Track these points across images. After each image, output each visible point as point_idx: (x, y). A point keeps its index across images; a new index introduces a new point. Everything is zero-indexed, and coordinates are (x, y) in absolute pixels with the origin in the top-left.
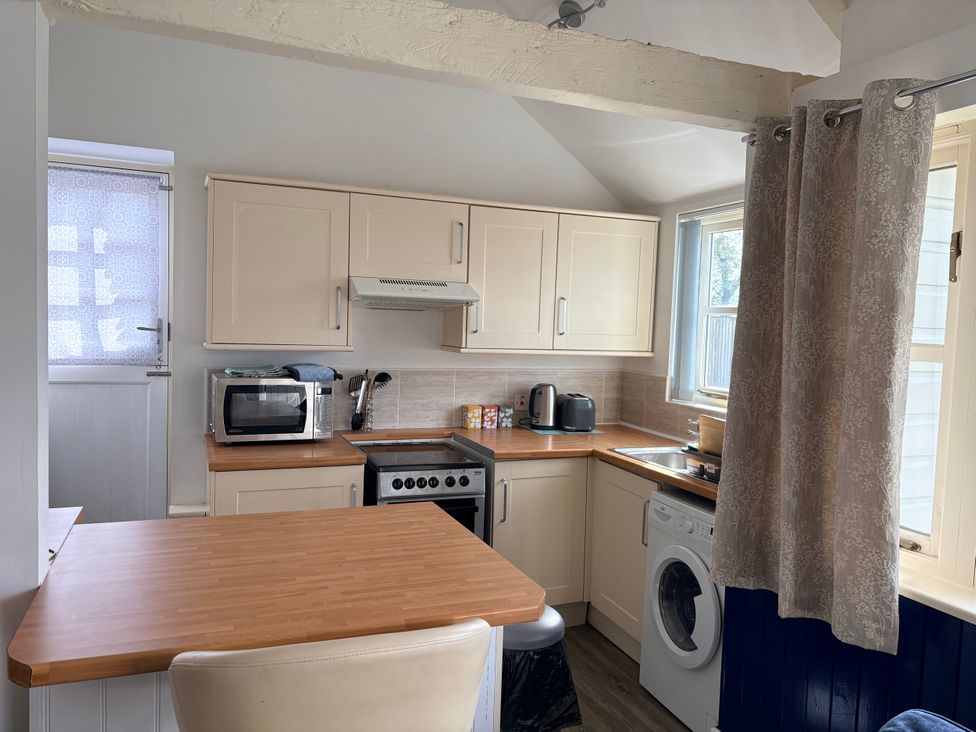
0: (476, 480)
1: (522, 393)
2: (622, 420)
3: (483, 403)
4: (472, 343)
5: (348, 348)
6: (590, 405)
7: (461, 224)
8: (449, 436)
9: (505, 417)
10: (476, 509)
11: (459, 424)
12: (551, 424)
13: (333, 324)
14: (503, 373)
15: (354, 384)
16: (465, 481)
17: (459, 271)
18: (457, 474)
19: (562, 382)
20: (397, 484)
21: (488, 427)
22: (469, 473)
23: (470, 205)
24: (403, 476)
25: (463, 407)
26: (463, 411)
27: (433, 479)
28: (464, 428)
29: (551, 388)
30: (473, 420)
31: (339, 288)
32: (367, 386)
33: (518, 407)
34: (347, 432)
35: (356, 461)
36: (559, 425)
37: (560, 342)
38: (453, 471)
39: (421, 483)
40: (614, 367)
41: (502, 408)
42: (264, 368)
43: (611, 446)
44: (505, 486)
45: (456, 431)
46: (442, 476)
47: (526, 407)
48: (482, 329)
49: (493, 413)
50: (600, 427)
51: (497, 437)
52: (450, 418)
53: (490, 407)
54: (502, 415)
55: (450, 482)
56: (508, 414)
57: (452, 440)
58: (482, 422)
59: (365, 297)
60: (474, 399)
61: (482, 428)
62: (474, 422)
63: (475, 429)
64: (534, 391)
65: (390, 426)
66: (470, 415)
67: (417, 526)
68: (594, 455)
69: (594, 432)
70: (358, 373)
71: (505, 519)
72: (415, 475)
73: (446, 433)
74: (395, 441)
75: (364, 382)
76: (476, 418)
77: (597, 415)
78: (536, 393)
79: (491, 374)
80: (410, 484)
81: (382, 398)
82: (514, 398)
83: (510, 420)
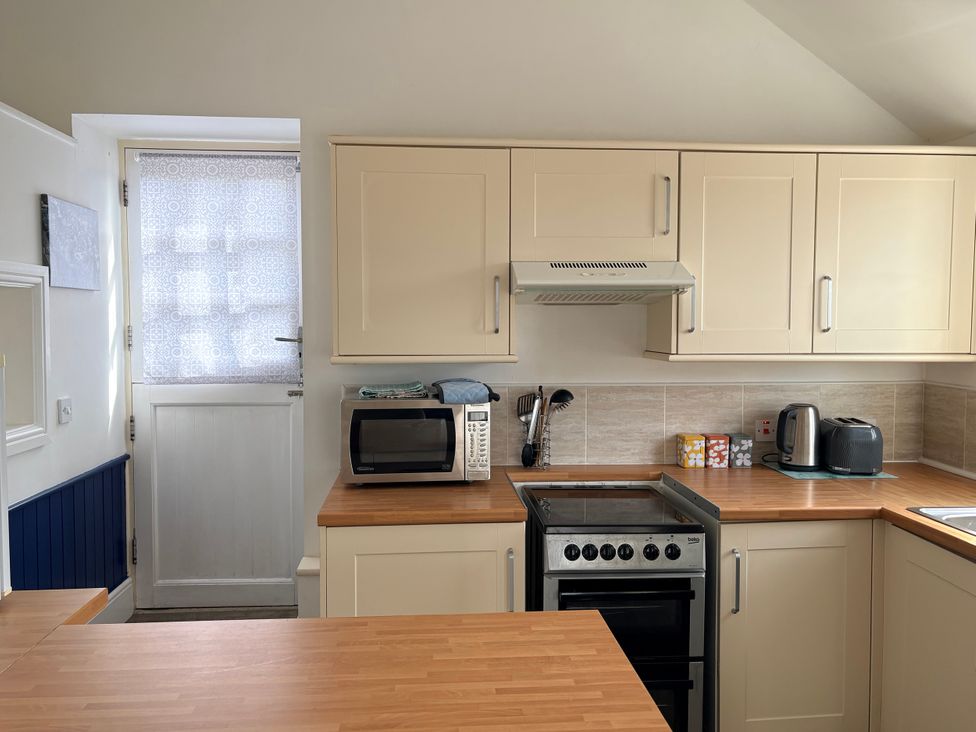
0: (692, 551)
1: (765, 417)
2: (925, 456)
3: (707, 431)
4: (687, 347)
5: (510, 358)
6: (874, 435)
7: (668, 179)
8: (657, 478)
9: (740, 451)
10: (692, 595)
11: (674, 462)
12: (811, 462)
13: (490, 327)
14: (736, 388)
15: (524, 404)
16: (673, 552)
17: (666, 247)
18: (661, 542)
19: (827, 400)
20: (571, 553)
21: (716, 466)
22: (681, 540)
23: (680, 151)
24: (580, 541)
25: (677, 436)
26: (678, 441)
27: (624, 547)
28: (679, 466)
29: (811, 410)
30: (692, 456)
31: (497, 278)
32: (542, 408)
33: (760, 437)
35: (512, 517)
36: (823, 465)
37: (823, 343)
38: (654, 536)
39: (608, 553)
40: (910, 378)
41: (735, 439)
42: (403, 386)
43: (915, 503)
44: (738, 560)
45: (668, 472)
46: (638, 543)
47: (773, 436)
48: (701, 325)
49: (721, 446)
50: (893, 468)
51: (729, 482)
52: (658, 451)
53: (717, 437)
54: (735, 449)
55: (651, 553)
56: (745, 448)
57: (661, 483)
58: (707, 458)
59: (529, 288)
60: (693, 423)
61: (706, 466)
62: (694, 458)
63: (695, 468)
64: (783, 414)
65: (574, 461)
66: (688, 449)
67: (554, 670)
68: (883, 515)
69: (881, 475)
70: (530, 390)
71: (737, 610)
72: (598, 541)
73: (653, 473)
74: (580, 484)
75: (537, 402)
76: (696, 452)
77: (886, 449)
78: (788, 418)
79: (720, 390)
80: (590, 553)
81: (561, 423)
82: (753, 423)
83: (748, 456)
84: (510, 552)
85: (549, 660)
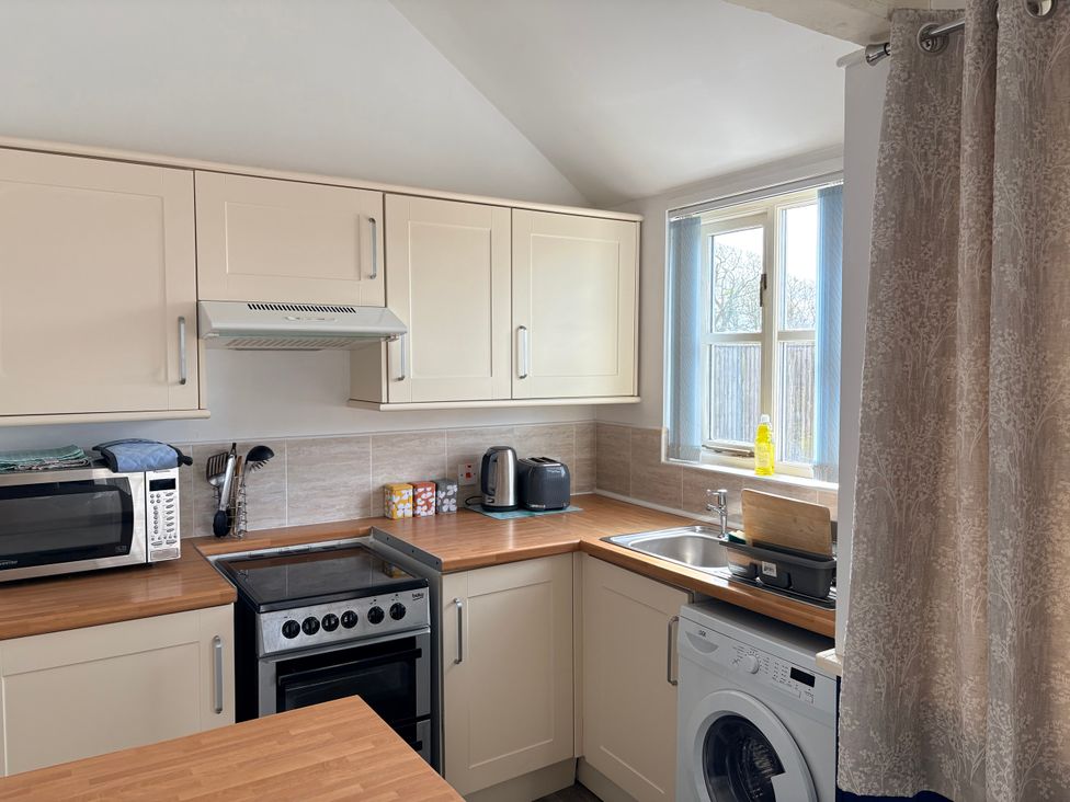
0: (416, 606)
1: (468, 461)
2: (599, 487)
3: (413, 479)
4: (397, 396)
5: (199, 413)
6: (563, 473)
7: (373, 220)
8: (367, 533)
9: (446, 497)
10: (419, 653)
11: (379, 513)
12: (511, 502)
13: (174, 376)
14: (440, 435)
15: (215, 466)
16: (398, 612)
17: (371, 292)
18: (385, 603)
19: (522, 443)
20: (290, 630)
21: (423, 514)
22: (405, 598)
23: (385, 192)
24: (299, 615)
25: (384, 487)
26: (386, 492)
27: (348, 614)
28: (386, 517)
29: (510, 452)
30: (401, 506)
31: (181, 319)
32: (236, 468)
33: (463, 481)
34: (206, 540)
35: (219, 600)
36: (521, 504)
37: (521, 389)
38: (378, 597)
39: (330, 623)
41: (441, 486)
42: (54, 453)
43: (607, 533)
44: (460, 609)
45: (378, 525)
46: (361, 607)
47: (475, 479)
48: (411, 374)
49: (429, 494)
50: (580, 500)
51: (437, 530)
52: (365, 505)
53: (424, 484)
54: (441, 495)
55: (376, 616)
56: (450, 494)
57: (371, 538)
58: (414, 508)
59: (223, 333)
60: (399, 472)
61: (414, 515)
62: (402, 508)
63: (404, 519)
64: (486, 458)
65: (273, 524)
66: (396, 499)
68: (581, 548)
69: (570, 509)
70: (220, 448)
71: (460, 660)
72: (319, 612)
73: (362, 529)
74: (284, 549)
75: (231, 461)
76: (404, 502)
77: (573, 484)
78: (491, 459)
79: (423, 437)
80: (311, 626)
81: (259, 482)
82: (456, 468)
83: (453, 501)
84: (216, 640)
85: (324, 767)
